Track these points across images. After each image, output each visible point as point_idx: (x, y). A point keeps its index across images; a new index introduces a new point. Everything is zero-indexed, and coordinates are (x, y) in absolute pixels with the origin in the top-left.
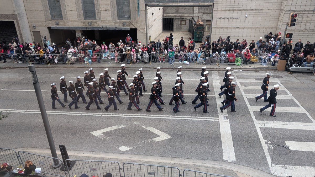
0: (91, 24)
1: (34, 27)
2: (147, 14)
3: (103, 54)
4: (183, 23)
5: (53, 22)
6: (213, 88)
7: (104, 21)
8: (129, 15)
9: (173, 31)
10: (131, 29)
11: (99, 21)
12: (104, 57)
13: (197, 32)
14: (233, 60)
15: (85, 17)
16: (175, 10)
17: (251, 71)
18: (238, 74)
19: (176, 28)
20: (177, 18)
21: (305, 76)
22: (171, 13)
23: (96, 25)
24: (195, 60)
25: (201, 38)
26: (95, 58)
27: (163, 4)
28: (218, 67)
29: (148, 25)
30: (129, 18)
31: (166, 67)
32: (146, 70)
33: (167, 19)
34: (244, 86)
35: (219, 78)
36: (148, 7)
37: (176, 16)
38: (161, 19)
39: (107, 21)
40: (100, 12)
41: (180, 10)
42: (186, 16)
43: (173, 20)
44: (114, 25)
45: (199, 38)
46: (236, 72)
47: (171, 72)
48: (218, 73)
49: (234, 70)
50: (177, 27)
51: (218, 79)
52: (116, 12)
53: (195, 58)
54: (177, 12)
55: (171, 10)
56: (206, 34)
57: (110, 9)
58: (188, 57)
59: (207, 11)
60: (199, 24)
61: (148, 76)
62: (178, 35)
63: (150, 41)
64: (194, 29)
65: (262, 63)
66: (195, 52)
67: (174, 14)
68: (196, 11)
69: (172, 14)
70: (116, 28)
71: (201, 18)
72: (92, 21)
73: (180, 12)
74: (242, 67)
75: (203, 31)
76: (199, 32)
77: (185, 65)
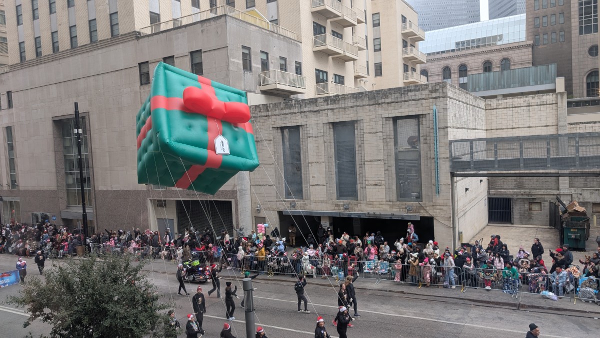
0: (348, 208)
1: (258, 211)
2: (456, 191)
3: (366, 263)
4: (535, 207)
5: (288, 204)
7: (372, 203)
8: (419, 193)
9: (513, 224)
10: (421, 217)
11: (362, 202)
12: (367, 268)
13: (570, 229)
15: (339, 194)
16: (516, 183)
19: (518, 217)
20: (520, 199)
22: (505, 187)
23: (357, 208)
24: (573, 290)
25: (582, 241)
26: (351, 270)
27: (490, 172)
29: (456, 212)
30: (419, 198)
31: (500, 301)
32: (453, 304)
33: (498, 199)
36: (456, 179)
37: (517, 195)
38: (485, 198)
39: (378, 203)
40: (365, 188)
41: (526, 183)
42: (540, 193)
43: (511, 202)
44: (388, 210)
45: (576, 240)
47: (511, 312)
50: (521, 215)
52: (394, 187)
53: (572, 287)
54: (520, 185)
55: (505, 183)
56: (595, 234)
57: (383, 182)
58: (553, 282)
59: (591, 185)
60: (575, 210)
61: (456, 316)
62: (525, 231)
63: (461, 241)
64: (563, 222)
66: (570, 273)
67: (512, 189)
68: (565, 184)
69: (507, 189)
70: (393, 215)
71: (579, 199)
72: (350, 203)
73: (526, 185)
75: (586, 227)
76: (577, 229)
77: (546, 300)
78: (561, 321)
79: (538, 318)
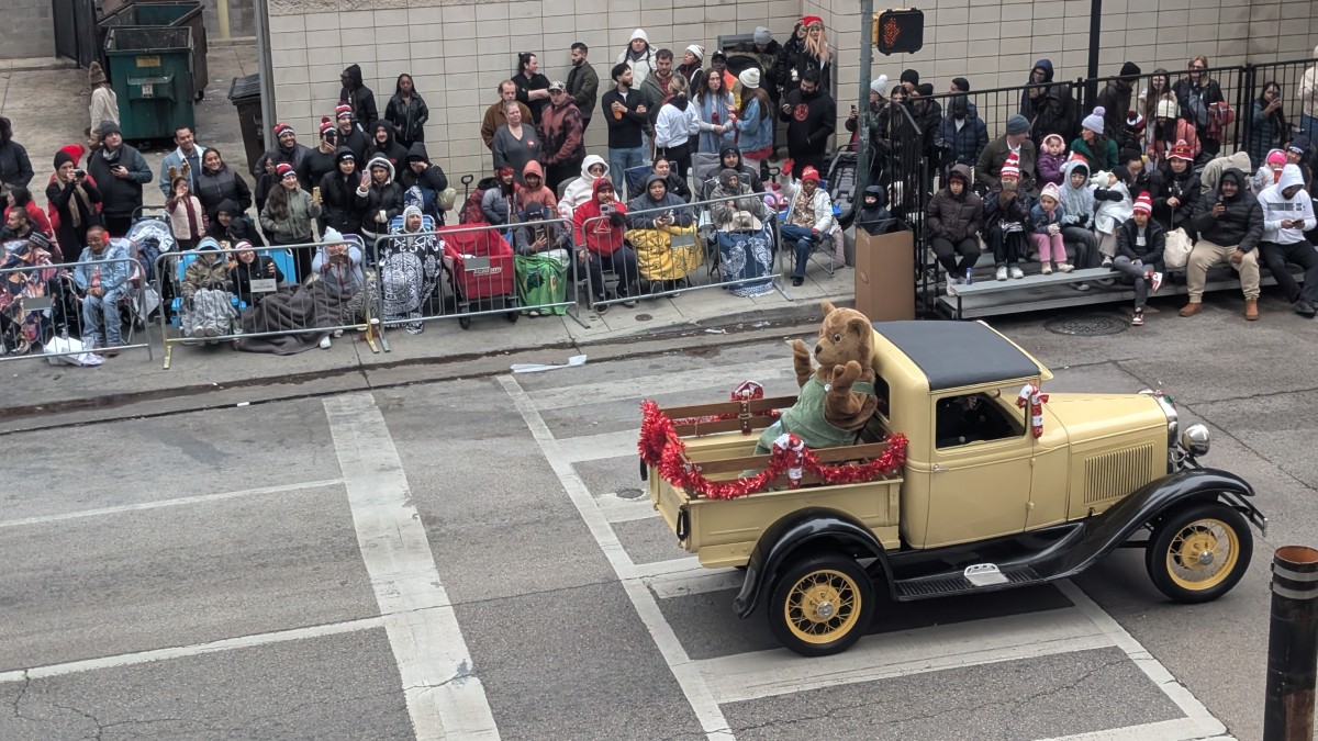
6: (354, 552)
13: (133, 57)
14: (496, 279)
17: (655, 361)
18: (560, 398)
21: (1066, 341)
24: (156, 311)
25: (182, 106)
28: (371, 352)
34: (621, 493)
35: (396, 459)
45: (158, 104)
46: (540, 385)
48: (384, 410)
49: (517, 368)
51: (393, 468)
53: (153, 298)
56: (225, 70)
58: (82, 293)
64: (105, 31)
65: (730, 277)
74: (581, 335)
75: (191, 44)
76: (162, 55)
77: (62, 372)
78: (122, 445)
79: (31, 457)
